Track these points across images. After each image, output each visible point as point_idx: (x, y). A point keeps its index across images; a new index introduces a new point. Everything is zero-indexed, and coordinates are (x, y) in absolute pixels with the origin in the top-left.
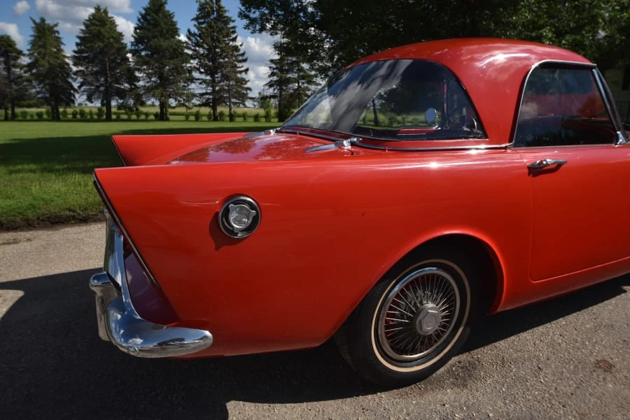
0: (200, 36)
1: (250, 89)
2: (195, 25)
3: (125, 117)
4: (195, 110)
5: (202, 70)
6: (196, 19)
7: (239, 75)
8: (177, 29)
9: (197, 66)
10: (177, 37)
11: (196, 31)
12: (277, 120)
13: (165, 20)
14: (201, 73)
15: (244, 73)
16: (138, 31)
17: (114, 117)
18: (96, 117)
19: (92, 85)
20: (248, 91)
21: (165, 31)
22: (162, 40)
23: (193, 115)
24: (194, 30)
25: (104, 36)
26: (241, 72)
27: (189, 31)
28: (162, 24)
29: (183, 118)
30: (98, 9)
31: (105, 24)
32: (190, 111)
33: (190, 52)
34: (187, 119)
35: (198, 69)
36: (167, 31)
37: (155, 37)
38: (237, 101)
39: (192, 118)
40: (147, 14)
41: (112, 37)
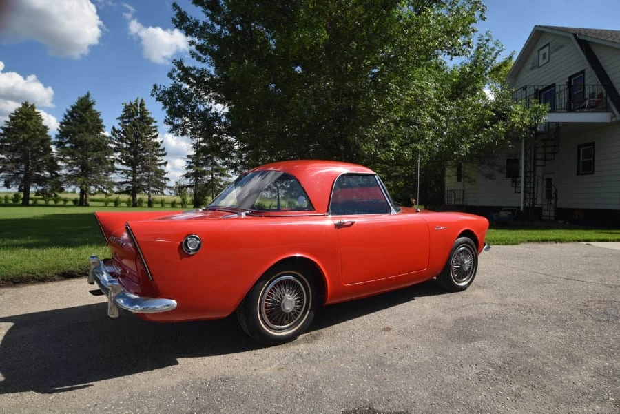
0: (123, 133)
1: (168, 179)
2: (119, 124)
3: (42, 202)
4: (114, 197)
5: (124, 162)
6: (121, 118)
7: (158, 167)
8: (102, 126)
9: (120, 159)
10: (101, 132)
11: (120, 128)
12: (192, 206)
13: (92, 118)
14: (123, 164)
15: (163, 166)
16: (64, 126)
17: (31, 202)
18: (11, 202)
19: (12, 172)
20: (167, 181)
21: (91, 127)
22: (87, 134)
23: (111, 201)
24: (118, 127)
25: (29, 128)
26: (160, 165)
27: (114, 128)
28: (89, 121)
29: (102, 204)
30: (26, 105)
31: (32, 118)
32: (110, 197)
33: (113, 146)
34: (106, 205)
35: (120, 161)
36: (93, 128)
37: (80, 132)
38: (156, 189)
39: (112, 204)
40: (73, 112)
41: (38, 130)
